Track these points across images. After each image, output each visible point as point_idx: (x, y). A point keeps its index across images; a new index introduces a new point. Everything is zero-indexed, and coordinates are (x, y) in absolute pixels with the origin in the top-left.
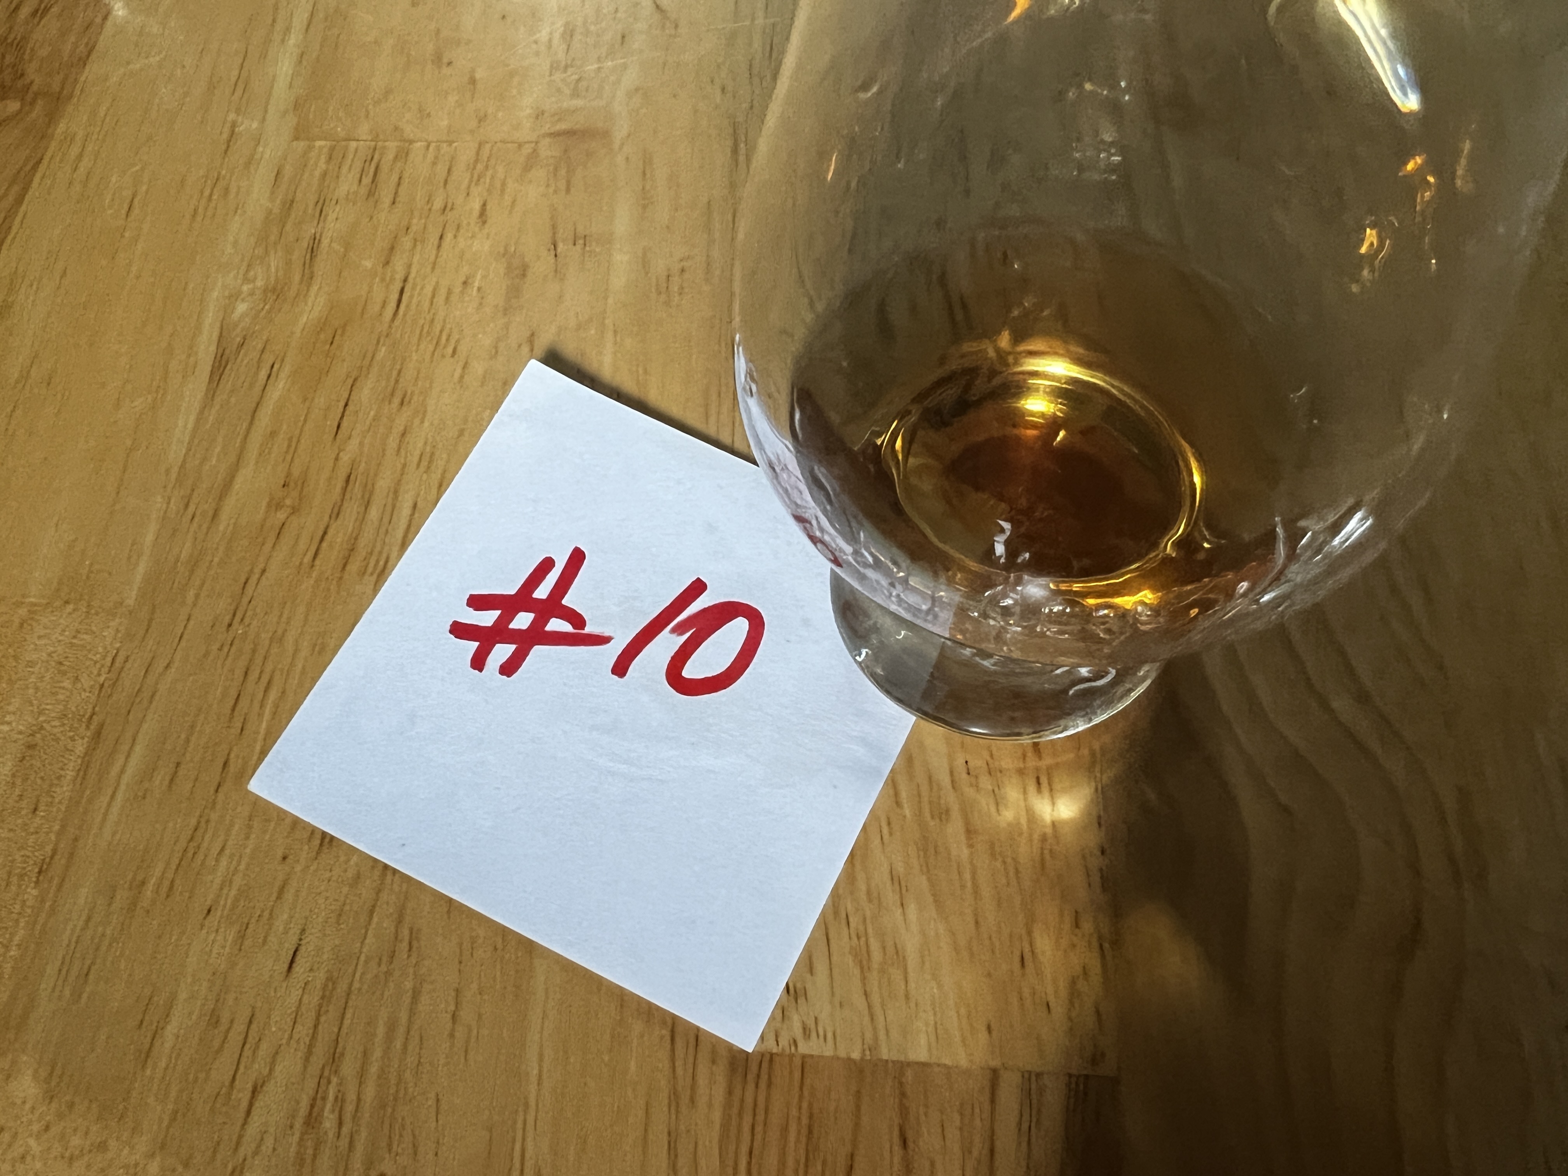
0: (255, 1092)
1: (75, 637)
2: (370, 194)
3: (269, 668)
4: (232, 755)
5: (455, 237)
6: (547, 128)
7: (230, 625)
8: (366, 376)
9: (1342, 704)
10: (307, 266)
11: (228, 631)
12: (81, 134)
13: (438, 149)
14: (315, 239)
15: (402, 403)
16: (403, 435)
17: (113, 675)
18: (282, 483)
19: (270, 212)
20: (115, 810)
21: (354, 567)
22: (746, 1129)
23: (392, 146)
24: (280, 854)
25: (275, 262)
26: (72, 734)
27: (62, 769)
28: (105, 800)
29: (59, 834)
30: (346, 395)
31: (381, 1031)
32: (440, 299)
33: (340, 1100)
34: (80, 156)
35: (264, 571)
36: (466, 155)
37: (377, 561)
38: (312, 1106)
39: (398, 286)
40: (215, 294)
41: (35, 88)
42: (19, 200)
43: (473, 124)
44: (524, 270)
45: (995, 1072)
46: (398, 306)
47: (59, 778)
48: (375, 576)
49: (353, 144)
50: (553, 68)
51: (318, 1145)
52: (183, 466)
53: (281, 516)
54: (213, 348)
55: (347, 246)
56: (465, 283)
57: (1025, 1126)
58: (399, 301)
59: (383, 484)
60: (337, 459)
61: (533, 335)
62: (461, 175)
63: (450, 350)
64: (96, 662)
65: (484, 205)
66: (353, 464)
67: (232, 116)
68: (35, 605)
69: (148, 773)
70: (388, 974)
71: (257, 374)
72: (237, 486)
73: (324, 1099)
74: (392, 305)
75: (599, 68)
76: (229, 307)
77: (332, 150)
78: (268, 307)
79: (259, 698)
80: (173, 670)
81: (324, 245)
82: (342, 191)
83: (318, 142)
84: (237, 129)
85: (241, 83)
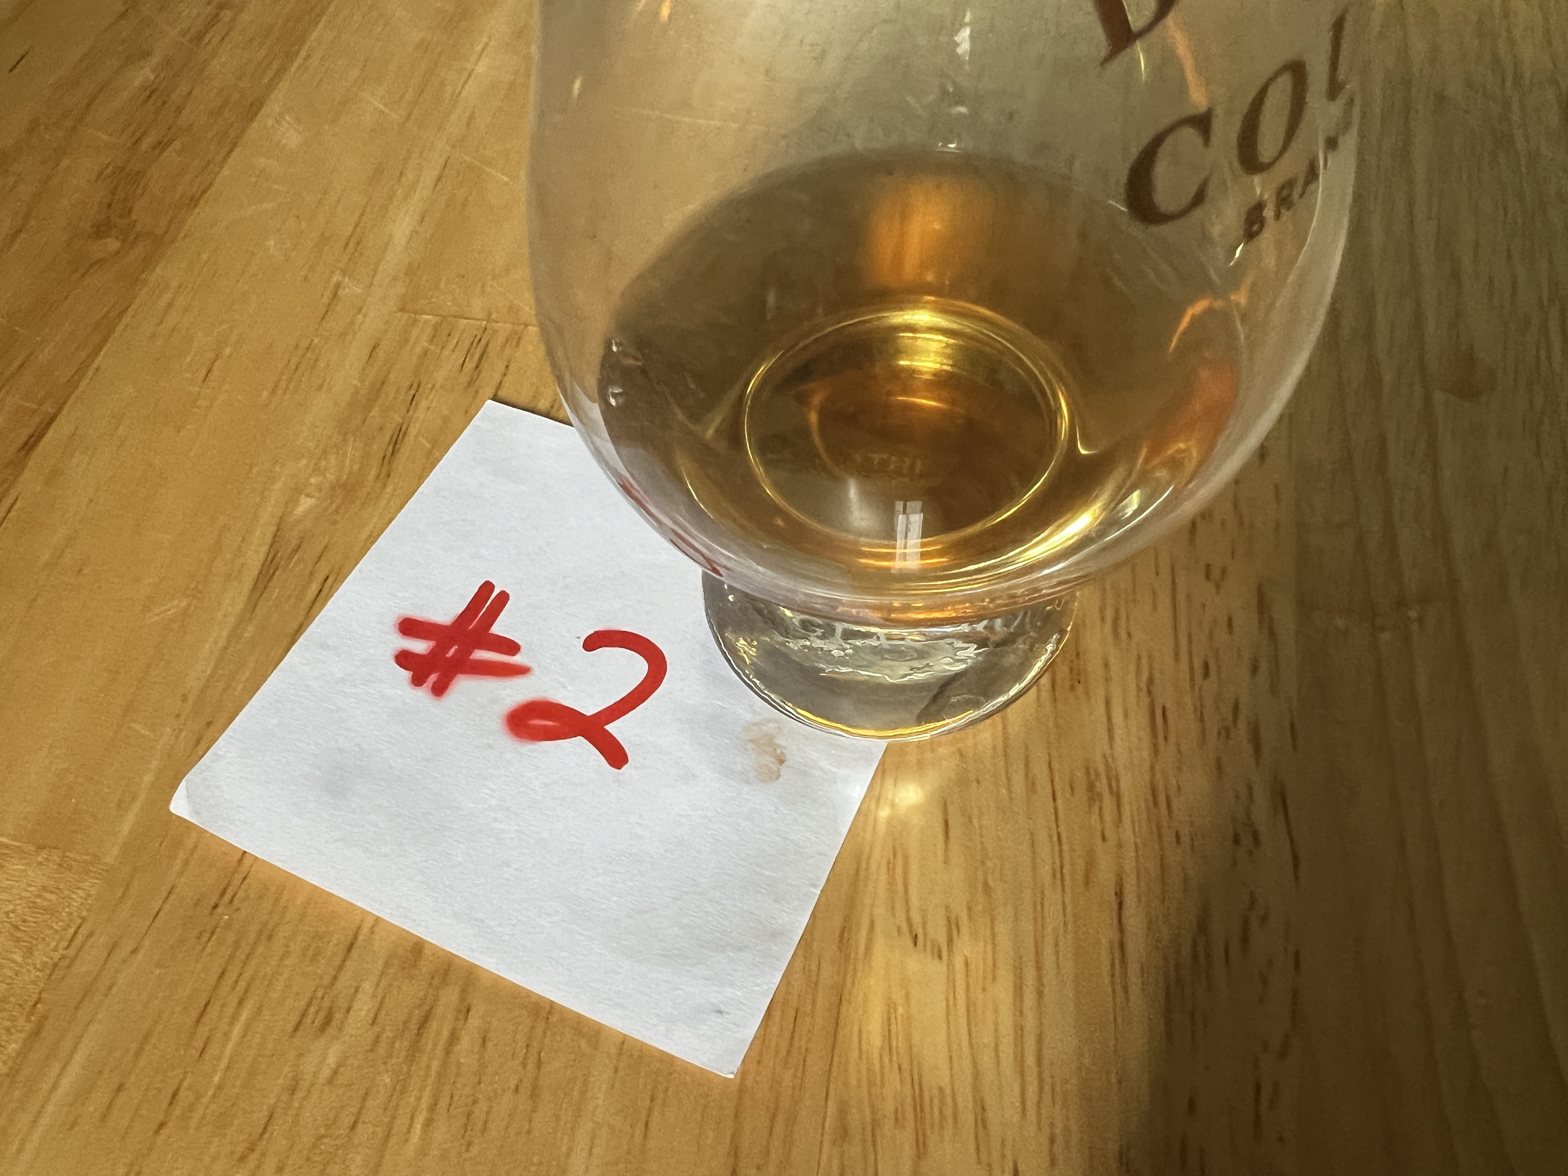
1: (40, 895)
2: (471, 383)
3: (249, 971)
4: (186, 1084)
7: (216, 907)
10: (386, 462)
11: (211, 914)
12: (174, 284)
14: (400, 430)
17: (72, 952)
19: (357, 392)
20: (36, 1136)
23: (504, 328)
25: (352, 450)
26: (8, 1023)
28: (26, 1122)
40: (278, 485)
41: (138, 227)
42: (97, 351)
49: (462, 323)
52: (204, 690)
54: (264, 549)
55: (434, 443)
64: (57, 932)
67: (337, 277)
69: (82, 1094)
71: (305, 588)
76: (292, 501)
77: (437, 327)
78: (334, 505)
79: (229, 1011)
80: (140, 956)
81: (410, 439)
82: (441, 375)
83: (424, 316)
84: (339, 294)
85: (354, 239)
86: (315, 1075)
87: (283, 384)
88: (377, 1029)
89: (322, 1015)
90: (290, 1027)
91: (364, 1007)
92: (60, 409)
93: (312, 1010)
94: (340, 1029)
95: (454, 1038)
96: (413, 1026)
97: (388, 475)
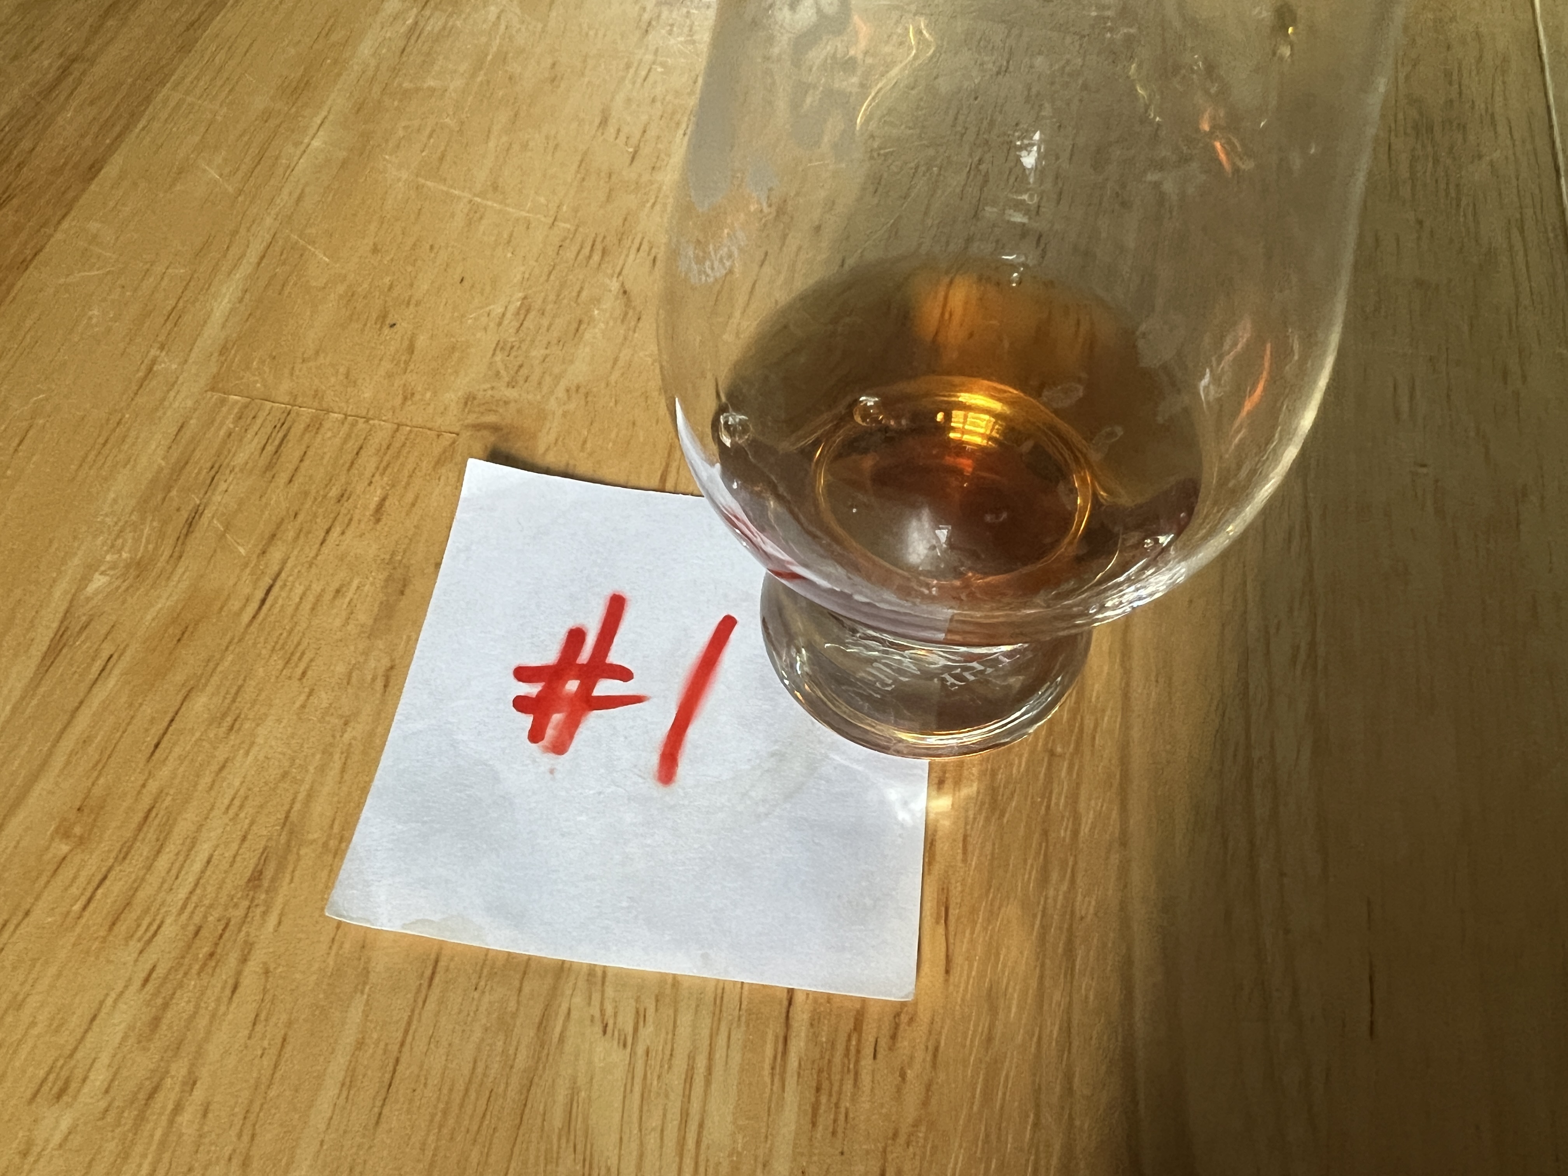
2: (270, 466)
5: (343, 533)
6: (471, 419)
8: (202, 690)
10: (180, 542)
13: (354, 425)
14: (196, 512)
15: (231, 728)
16: (223, 767)
18: (78, 804)
19: (161, 469)
21: (122, 928)
23: (307, 413)
25: (149, 529)
30: (178, 704)
32: (307, 606)
35: (26, 915)
36: (379, 438)
37: (150, 924)
39: (268, 581)
40: (76, 561)
43: (398, 401)
44: (404, 586)
46: (260, 608)
48: (142, 943)
49: (269, 405)
50: (499, 346)
53: (65, 848)
54: (55, 624)
55: (228, 527)
56: (337, 591)
58: (263, 601)
59: (183, 827)
60: (144, 786)
61: (392, 668)
62: (368, 460)
63: (299, 671)
65: (384, 499)
67: (154, 352)
71: (89, 666)
72: (32, 799)
74: (255, 605)
75: (546, 356)
76: (86, 579)
77: (243, 409)
78: (126, 584)
81: (205, 520)
82: (241, 458)
83: (233, 397)
84: (155, 369)
85: (175, 316)
86: (47, 1141)
87: (91, 459)
88: (108, 1098)
89: (60, 1083)
90: (29, 1094)
91: (99, 1077)
93: (52, 1077)
94: (75, 1098)
95: (178, 1108)
96: (142, 1096)
97: (180, 557)
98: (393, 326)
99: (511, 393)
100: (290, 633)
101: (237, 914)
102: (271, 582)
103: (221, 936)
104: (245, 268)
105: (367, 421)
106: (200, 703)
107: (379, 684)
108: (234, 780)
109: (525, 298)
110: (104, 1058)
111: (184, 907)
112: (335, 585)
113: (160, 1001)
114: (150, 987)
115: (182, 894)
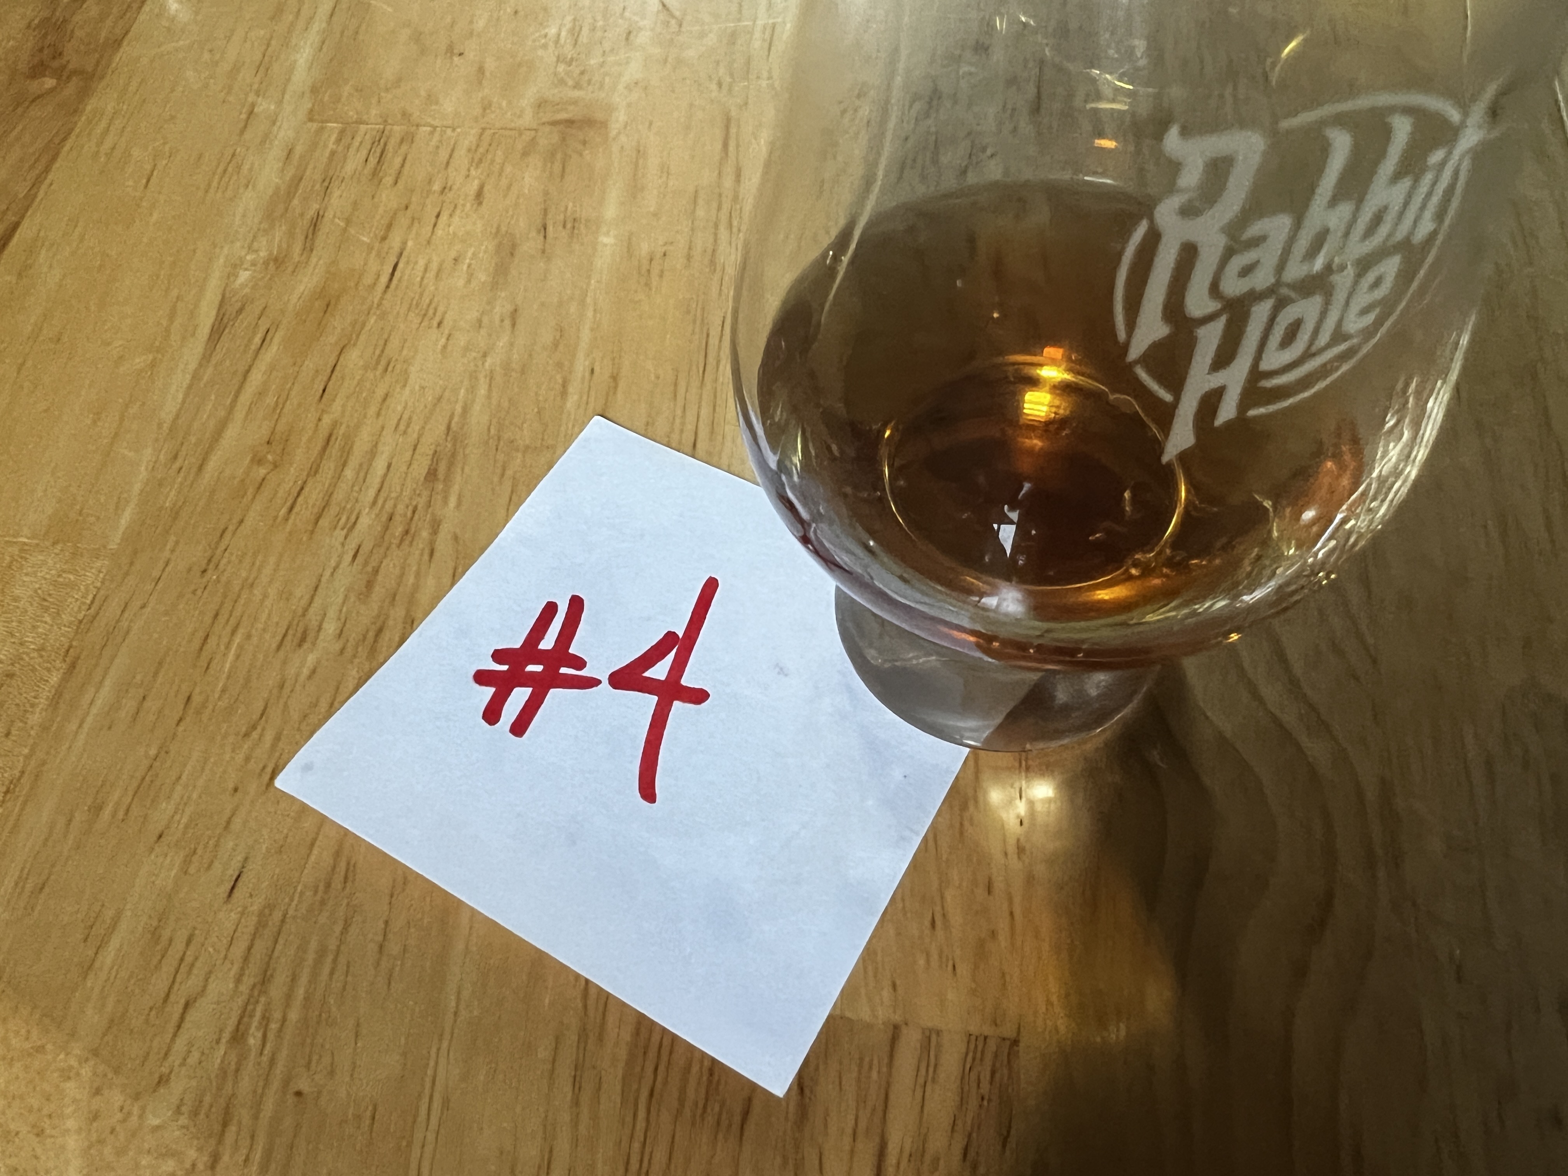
0: (187, 1006)
1: (60, 576)
2: (375, 173)
3: (237, 613)
4: (196, 691)
5: (451, 216)
6: (548, 117)
7: (205, 571)
9: (1272, 692)
10: (309, 239)
11: (202, 576)
12: (109, 111)
13: (443, 133)
14: (318, 215)
15: (386, 370)
16: (385, 399)
17: (92, 612)
18: (266, 439)
19: (278, 188)
20: (82, 737)
22: (649, 1070)
23: (398, 130)
24: (231, 786)
25: (279, 233)
26: (48, 665)
27: (35, 698)
28: (73, 726)
29: (28, 757)
30: (335, 357)
31: (311, 956)
32: (431, 275)
33: (266, 1019)
34: (107, 130)
35: (241, 521)
36: (468, 140)
37: (349, 517)
38: (239, 1023)
39: (392, 260)
40: (220, 262)
41: (71, 67)
42: (47, 170)
43: (478, 111)
44: (514, 250)
45: (896, 1027)
46: (391, 280)
47: (33, 706)
48: (345, 530)
49: (363, 128)
50: (560, 59)
51: (242, 1059)
52: (175, 420)
53: (262, 471)
54: (214, 313)
55: (348, 221)
56: (455, 260)
57: (921, 1081)
58: (393, 274)
59: (361, 445)
60: (320, 420)
61: (516, 310)
62: (461, 159)
63: (435, 323)
64: (77, 600)
65: (482, 187)
66: (335, 424)
67: (251, 98)
68: (25, 544)
69: (114, 706)
70: (323, 903)
71: (250, 341)
73: (251, 1016)
74: (386, 278)
76: (232, 275)
77: (342, 132)
78: (268, 276)
79: (225, 640)
80: (148, 609)
81: (327, 220)
82: (348, 170)
83: (330, 124)
84: (256, 110)
85: (263, 67)
86: (297, 675)
87: (215, 184)
88: (343, 640)
89: (299, 635)
90: (274, 647)
91: (330, 627)
92: (23, 217)
93: (291, 632)
94: (314, 644)
96: (371, 635)
97: (312, 250)
98: (461, 54)
99: (577, 93)
100: (421, 295)
101: (422, 502)
102: (396, 260)
103: (412, 519)
104: (318, 25)
105: (454, 130)
106: (354, 358)
107: (507, 323)
108: (396, 406)
109: (575, 20)
110: (332, 613)
111: (374, 503)
112: (453, 254)
113: (369, 569)
114: (360, 559)
115: (372, 493)
